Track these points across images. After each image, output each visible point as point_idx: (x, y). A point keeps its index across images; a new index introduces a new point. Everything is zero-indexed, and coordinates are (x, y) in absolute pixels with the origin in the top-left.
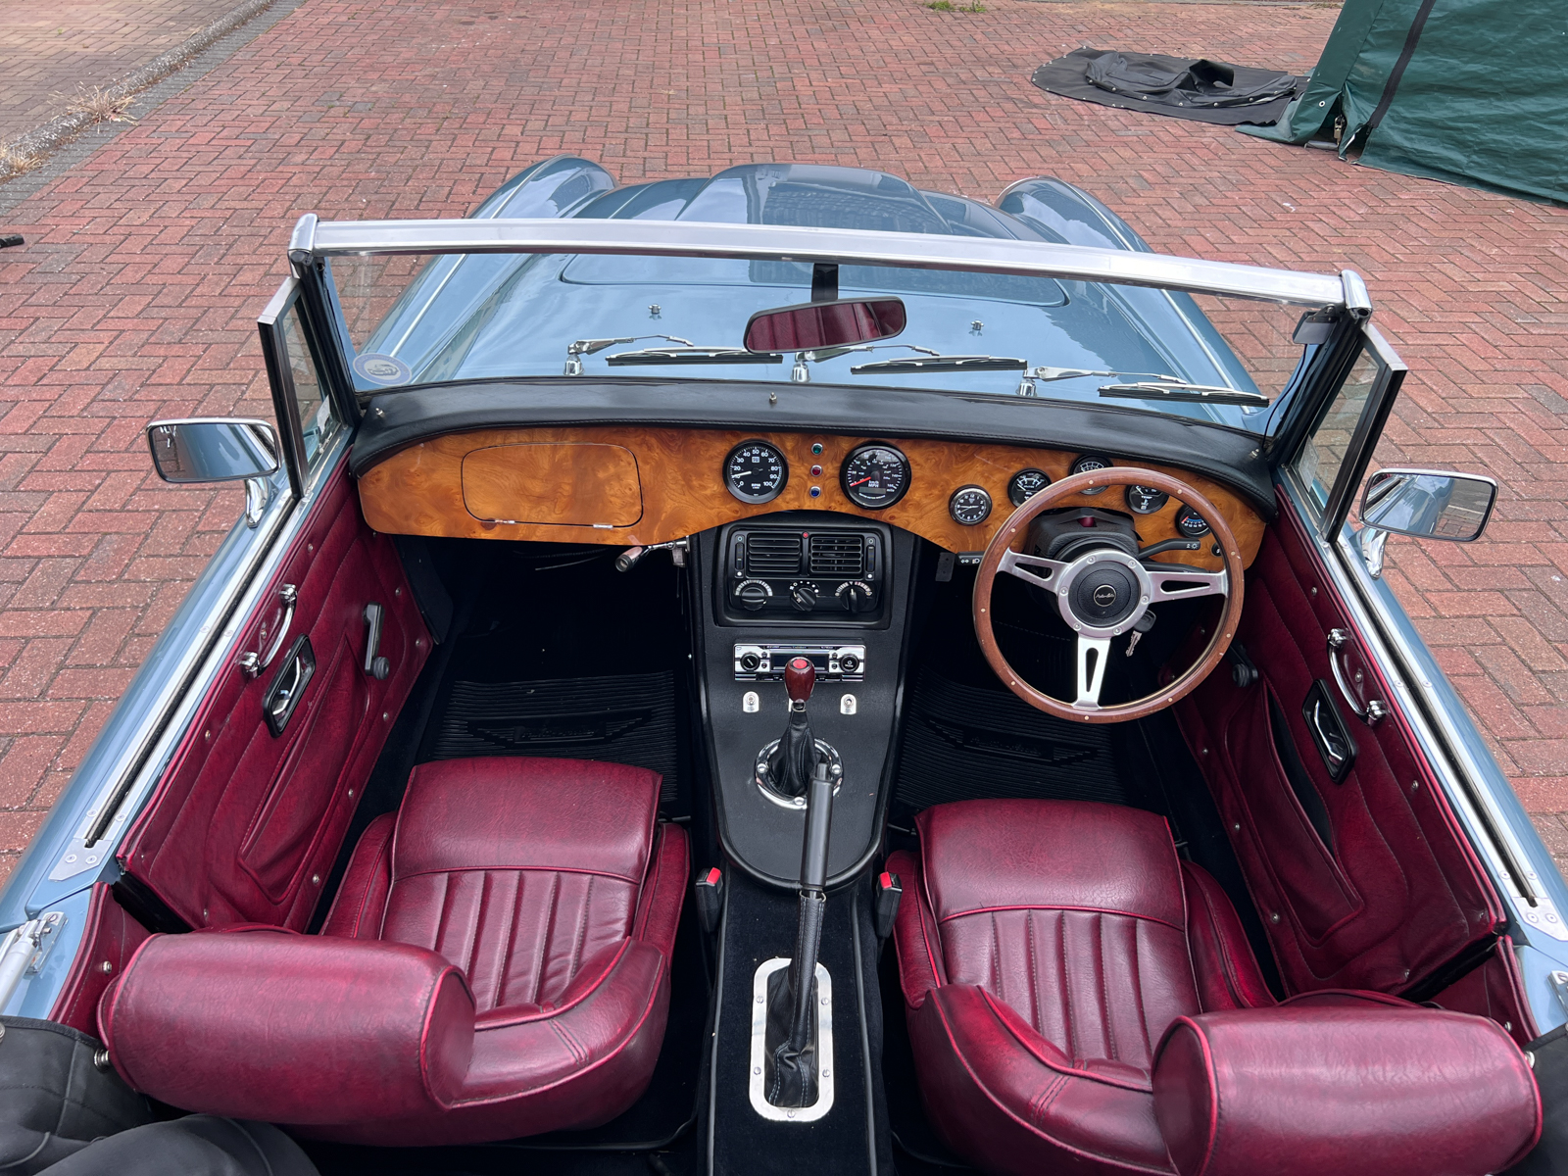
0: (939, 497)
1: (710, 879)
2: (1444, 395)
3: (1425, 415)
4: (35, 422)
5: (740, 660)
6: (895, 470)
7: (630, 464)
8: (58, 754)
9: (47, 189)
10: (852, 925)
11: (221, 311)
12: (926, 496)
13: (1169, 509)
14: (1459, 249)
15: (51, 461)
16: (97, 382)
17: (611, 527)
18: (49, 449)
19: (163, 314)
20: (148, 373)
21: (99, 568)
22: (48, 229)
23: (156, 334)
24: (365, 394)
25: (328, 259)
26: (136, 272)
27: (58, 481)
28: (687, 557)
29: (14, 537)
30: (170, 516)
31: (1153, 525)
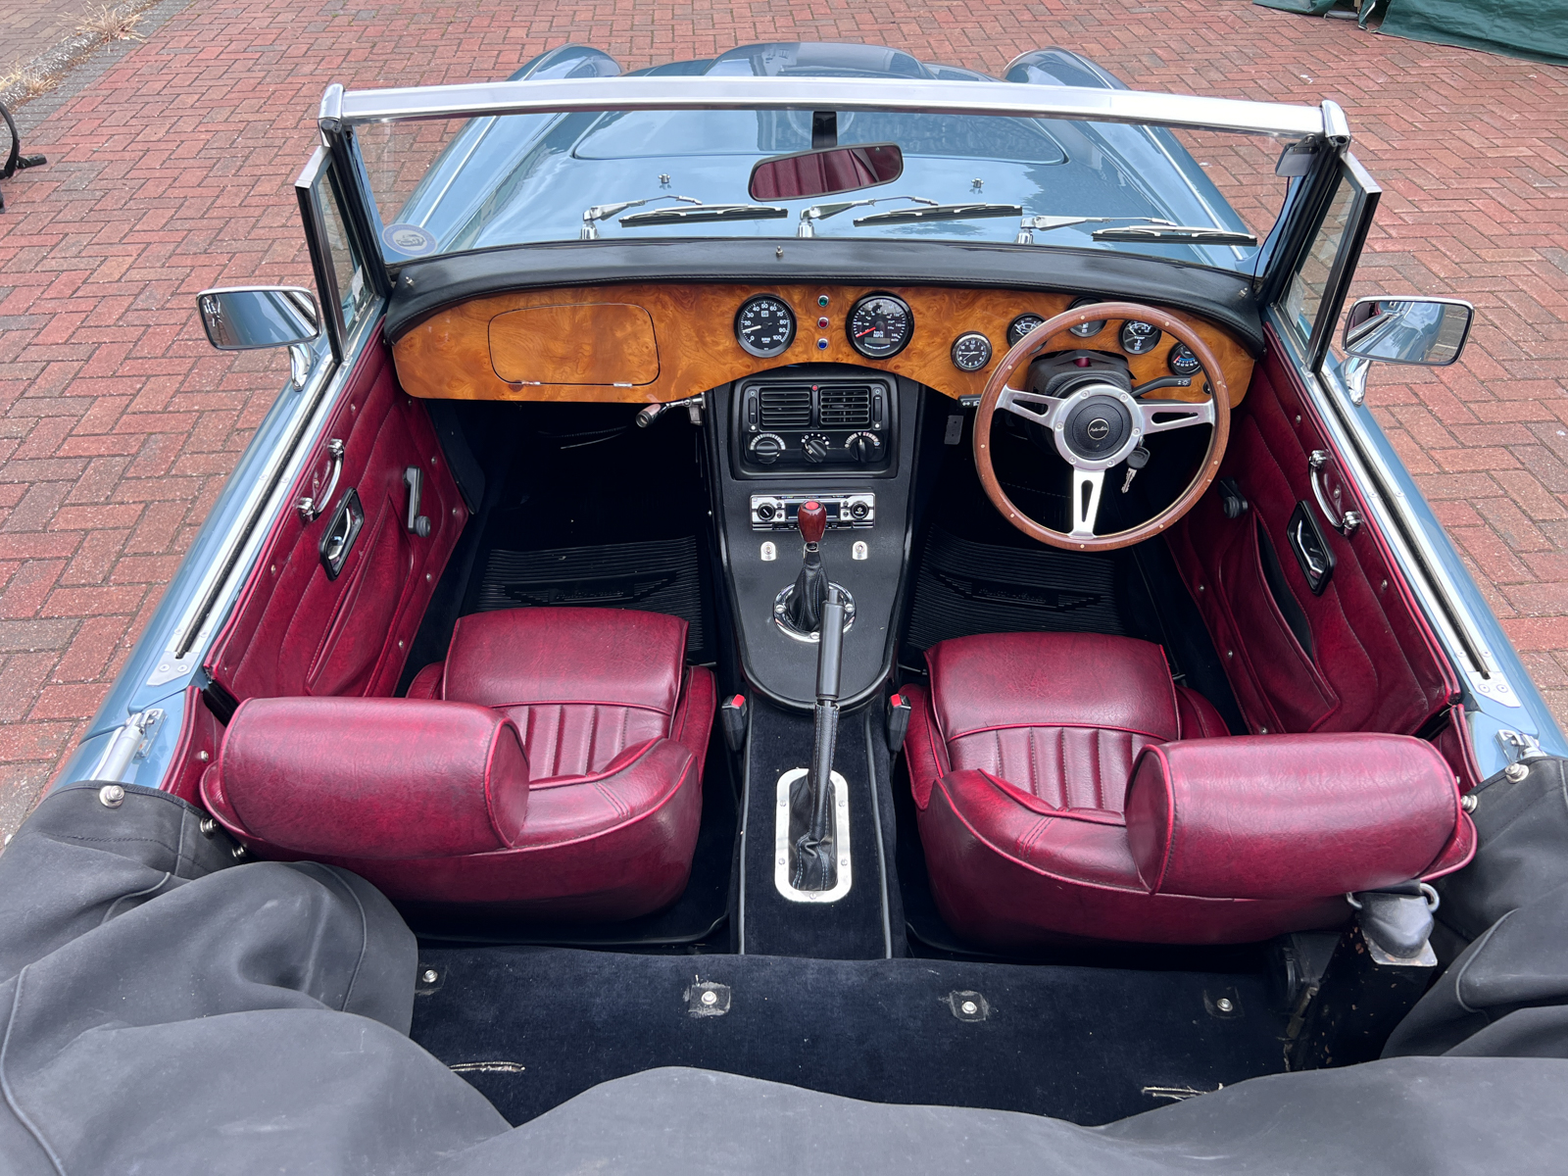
0: (942, 345)
1: (735, 704)
2: (1457, 260)
3: (1437, 280)
4: (74, 333)
5: (757, 510)
6: (898, 319)
7: (645, 322)
8: (125, 632)
9: (64, 109)
10: (866, 740)
11: (242, 221)
12: (929, 345)
13: (1162, 348)
14: (1479, 115)
15: (92, 368)
16: (129, 292)
17: (630, 385)
18: (90, 357)
19: (187, 226)
20: (177, 282)
21: (147, 466)
22: (68, 148)
23: (182, 245)
24: (394, 266)
25: (356, 129)
26: (158, 186)
27: (100, 386)
28: (703, 414)
29: (64, 440)
30: (210, 416)
31: (1147, 364)
